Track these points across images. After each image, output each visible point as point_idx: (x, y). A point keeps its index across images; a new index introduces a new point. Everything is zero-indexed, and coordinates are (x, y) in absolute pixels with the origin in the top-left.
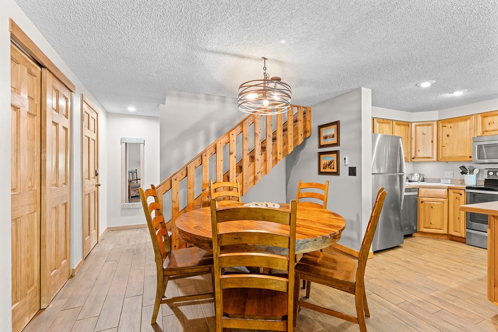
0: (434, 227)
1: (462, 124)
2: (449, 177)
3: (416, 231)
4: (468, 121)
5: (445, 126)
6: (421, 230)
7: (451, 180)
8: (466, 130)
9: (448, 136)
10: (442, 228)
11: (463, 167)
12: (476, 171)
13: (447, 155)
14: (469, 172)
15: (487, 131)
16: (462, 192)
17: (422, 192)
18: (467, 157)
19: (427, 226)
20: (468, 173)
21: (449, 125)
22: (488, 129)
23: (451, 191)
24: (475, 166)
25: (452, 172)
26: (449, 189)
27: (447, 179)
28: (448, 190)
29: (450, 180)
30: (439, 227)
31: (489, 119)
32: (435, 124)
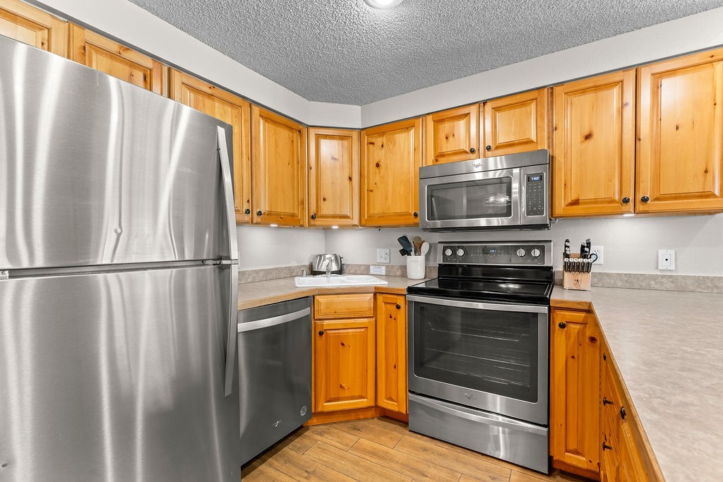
0: (347, 394)
1: (401, 137)
2: (383, 261)
3: (311, 415)
4: (412, 132)
5: (373, 144)
6: (320, 409)
7: (387, 267)
8: (409, 153)
9: (378, 165)
10: (363, 395)
11: (404, 240)
12: (425, 248)
13: (376, 212)
14: (413, 250)
15: (442, 155)
16: (401, 301)
17: (322, 307)
18: (410, 214)
19: (332, 396)
20: (413, 253)
21: (378, 141)
22: (444, 150)
23: (380, 298)
24: (423, 235)
25: (387, 251)
26: (377, 292)
27: (379, 265)
28: (375, 294)
29: (384, 268)
30: (357, 393)
31: (446, 127)
32: (355, 135)
